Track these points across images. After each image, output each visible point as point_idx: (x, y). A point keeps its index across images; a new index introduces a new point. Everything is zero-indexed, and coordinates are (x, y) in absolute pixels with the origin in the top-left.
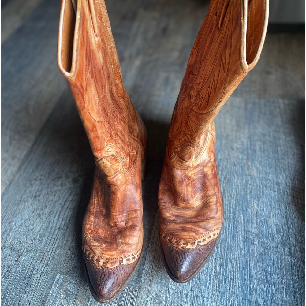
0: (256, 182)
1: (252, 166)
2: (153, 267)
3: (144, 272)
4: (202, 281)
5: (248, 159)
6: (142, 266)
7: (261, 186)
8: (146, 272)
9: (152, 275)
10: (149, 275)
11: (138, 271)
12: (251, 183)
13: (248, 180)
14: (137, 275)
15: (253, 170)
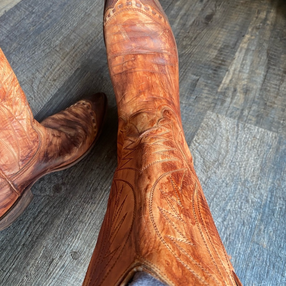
0: (263, 255)
1: (264, 231)
5: (262, 220)
7: (268, 264)
12: (257, 255)
13: (255, 249)
15: (264, 238)
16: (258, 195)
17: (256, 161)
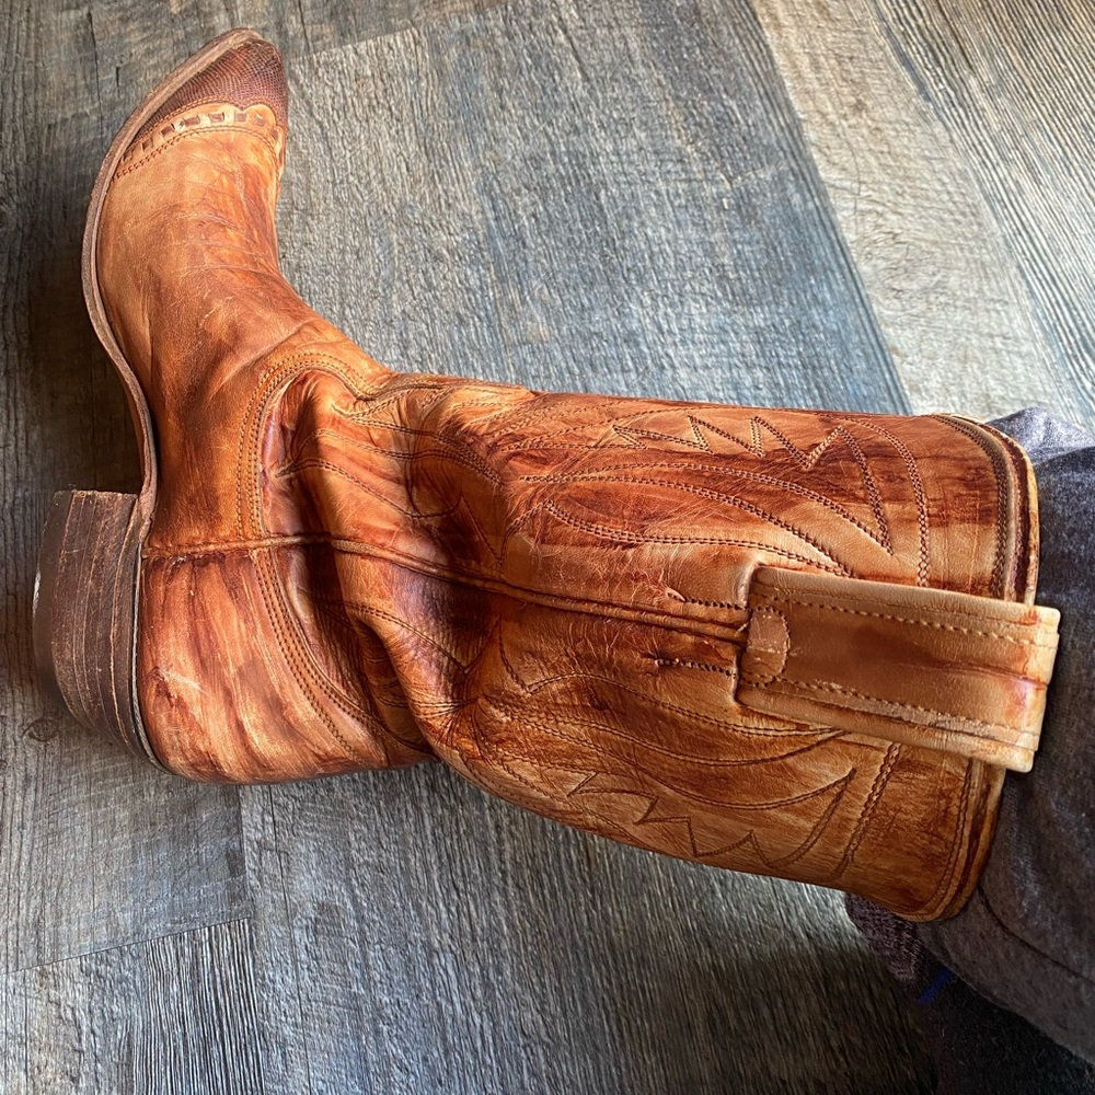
0: (553, 358)
1: (523, 302)
2: (277, 819)
3: (250, 849)
4: (463, 792)
5: (502, 280)
6: (234, 830)
7: (577, 371)
8: (256, 846)
9: (281, 847)
10: (271, 851)
11: (228, 855)
12: (537, 370)
13: (525, 361)
14: (227, 872)
15: (532, 318)
16: (456, 225)
17: (398, 138)
